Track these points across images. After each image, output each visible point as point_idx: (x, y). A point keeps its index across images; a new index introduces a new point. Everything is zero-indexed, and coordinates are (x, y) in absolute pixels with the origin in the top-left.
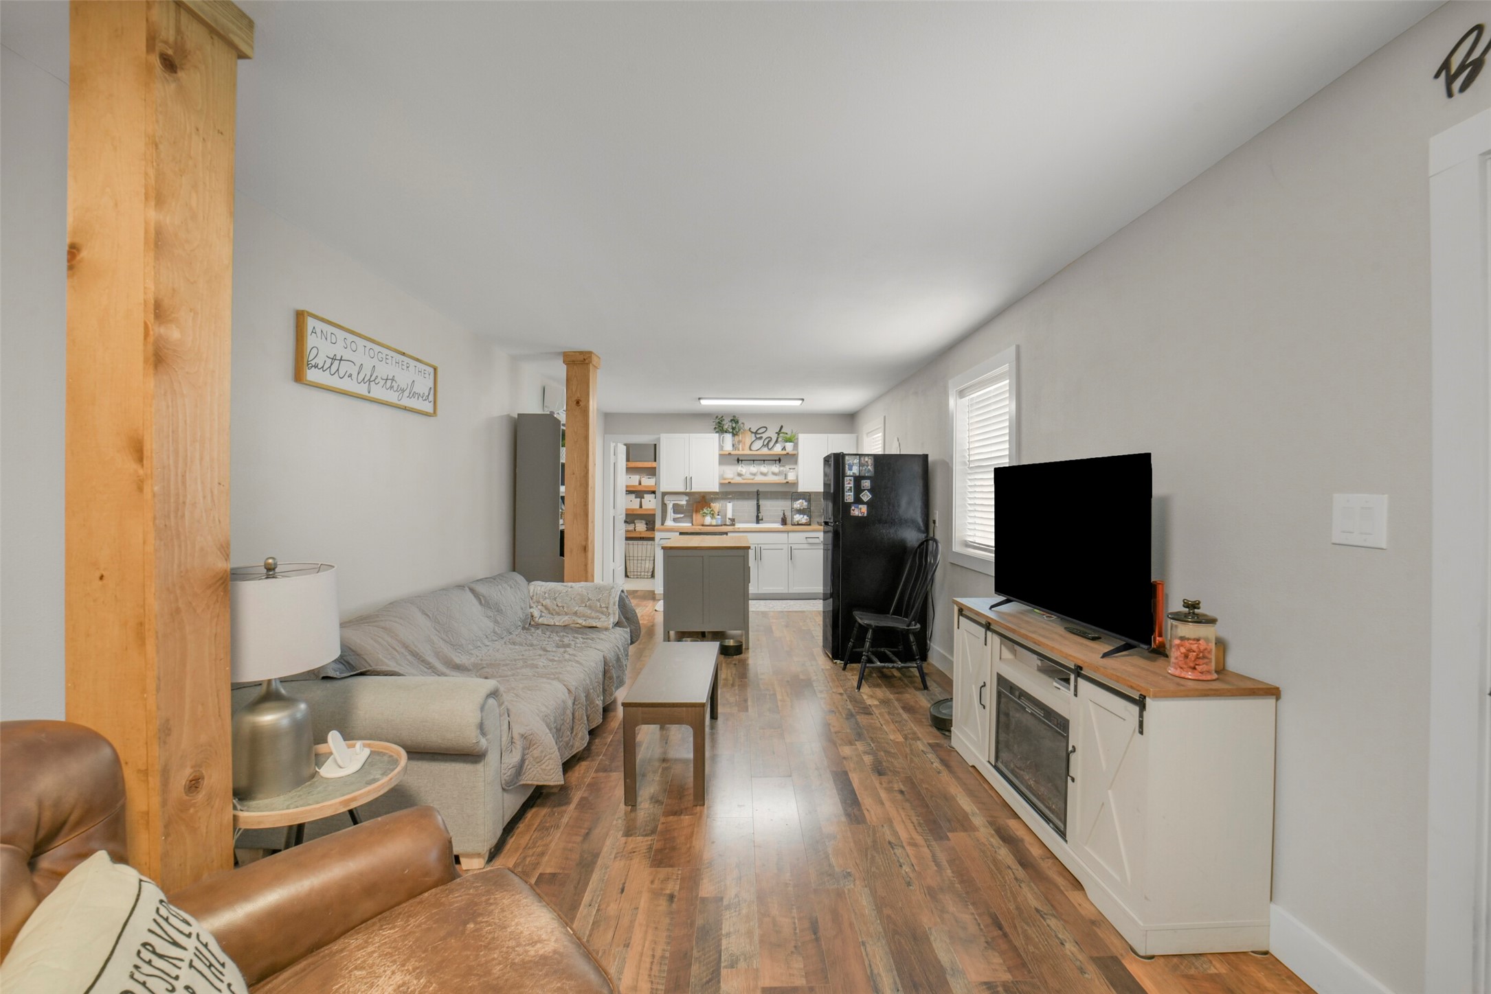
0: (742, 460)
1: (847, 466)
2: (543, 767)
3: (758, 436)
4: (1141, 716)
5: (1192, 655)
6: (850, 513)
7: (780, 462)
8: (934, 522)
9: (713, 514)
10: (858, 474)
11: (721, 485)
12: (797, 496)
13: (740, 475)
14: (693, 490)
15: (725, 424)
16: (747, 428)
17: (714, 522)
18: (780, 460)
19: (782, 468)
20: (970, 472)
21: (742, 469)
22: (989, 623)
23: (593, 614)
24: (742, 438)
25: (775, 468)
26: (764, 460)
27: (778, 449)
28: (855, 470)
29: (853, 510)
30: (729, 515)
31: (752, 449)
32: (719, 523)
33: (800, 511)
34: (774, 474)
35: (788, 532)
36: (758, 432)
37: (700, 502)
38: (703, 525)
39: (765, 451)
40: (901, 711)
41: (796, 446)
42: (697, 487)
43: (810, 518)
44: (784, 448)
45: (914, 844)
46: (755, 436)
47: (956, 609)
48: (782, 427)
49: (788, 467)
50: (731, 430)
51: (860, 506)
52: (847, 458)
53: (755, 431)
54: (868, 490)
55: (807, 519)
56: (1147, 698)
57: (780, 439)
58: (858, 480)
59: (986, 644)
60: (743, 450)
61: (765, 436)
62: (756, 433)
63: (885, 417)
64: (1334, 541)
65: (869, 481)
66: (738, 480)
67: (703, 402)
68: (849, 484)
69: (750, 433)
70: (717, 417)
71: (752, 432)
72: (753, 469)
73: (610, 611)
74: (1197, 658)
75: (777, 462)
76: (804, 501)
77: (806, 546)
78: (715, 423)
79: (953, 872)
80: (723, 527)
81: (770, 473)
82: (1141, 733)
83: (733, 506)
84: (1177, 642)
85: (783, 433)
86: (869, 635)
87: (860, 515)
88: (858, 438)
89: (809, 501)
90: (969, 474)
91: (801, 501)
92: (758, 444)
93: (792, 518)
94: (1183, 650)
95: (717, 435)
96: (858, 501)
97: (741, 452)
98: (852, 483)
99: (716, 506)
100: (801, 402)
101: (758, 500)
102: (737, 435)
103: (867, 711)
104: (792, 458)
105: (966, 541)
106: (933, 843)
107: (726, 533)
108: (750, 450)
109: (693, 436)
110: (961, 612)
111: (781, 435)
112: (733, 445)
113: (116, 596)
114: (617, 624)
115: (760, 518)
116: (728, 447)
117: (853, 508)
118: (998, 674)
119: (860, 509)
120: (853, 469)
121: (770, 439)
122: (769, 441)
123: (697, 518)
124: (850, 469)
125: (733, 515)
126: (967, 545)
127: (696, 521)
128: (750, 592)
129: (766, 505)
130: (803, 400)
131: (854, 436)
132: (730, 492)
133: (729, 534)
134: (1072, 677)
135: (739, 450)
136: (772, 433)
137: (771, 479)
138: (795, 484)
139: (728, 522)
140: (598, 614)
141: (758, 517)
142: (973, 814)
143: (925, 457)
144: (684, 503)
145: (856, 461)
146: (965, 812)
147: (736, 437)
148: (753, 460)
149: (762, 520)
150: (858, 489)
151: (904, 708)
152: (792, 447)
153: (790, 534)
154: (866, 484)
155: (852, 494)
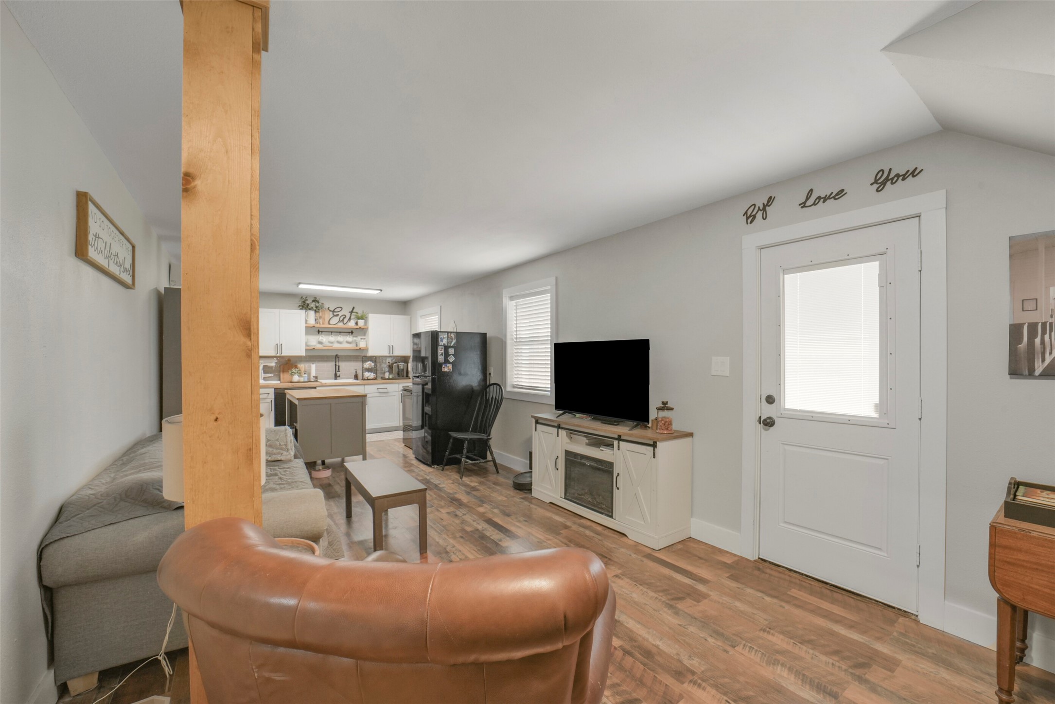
0: (322, 332)
1: (440, 339)
2: (334, 548)
3: (335, 314)
4: (654, 450)
5: (667, 424)
6: (441, 369)
7: (352, 334)
8: (490, 374)
9: (300, 373)
10: (446, 345)
11: (306, 350)
12: (365, 359)
13: (320, 343)
14: (282, 355)
15: (306, 303)
16: (326, 307)
17: (302, 379)
18: (352, 332)
19: (355, 339)
20: (515, 344)
21: (322, 338)
22: (559, 425)
23: (275, 451)
24: (322, 314)
25: (350, 338)
26: (340, 332)
27: (352, 324)
28: (445, 341)
29: (444, 368)
30: (313, 373)
31: (331, 323)
32: (306, 380)
33: (369, 370)
34: (348, 342)
35: (364, 385)
36: (335, 311)
37: (287, 364)
38: (291, 382)
39: (341, 325)
40: (494, 486)
41: (366, 323)
42: (286, 352)
43: (376, 374)
44: (357, 323)
45: (550, 540)
46: (333, 314)
47: (534, 421)
48: (354, 308)
49: (359, 338)
50: (315, 308)
51: (448, 365)
52: (440, 334)
53: (332, 310)
54: (453, 355)
55: (374, 376)
56: (658, 443)
57: (352, 317)
58: (446, 348)
59: (558, 436)
60: (323, 324)
61: (340, 314)
62: (333, 311)
63: (441, 306)
64: (712, 374)
65: (453, 349)
66: (319, 346)
67: (301, 286)
68: (441, 351)
69: (328, 311)
70: (302, 298)
71: (330, 311)
72: (332, 338)
73: (289, 447)
74: (668, 425)
75: (350, 334)
76: (371, 362)
77: (378, 395)
78: (301, 302)
79: (574, 545)
80: (309, 383)
81: (345, 342)
82: (654, 457)
83: (316, 367)
84: (660, 419)
85: (355, 312)
86: (466, 445)
87: (448, 371)
88: (411, 318)
89: (375, 362)
90: (515, 345)
91: (369, 362)
92: (335, 320)
93: (363, 375)
94: (663, 422)
95: (303, 311)
96: (446, 361)
97: (322, 326)
98: (443, 350)
99: (302, 366)
100: (379, 291)
101: (336, 363)
102: (318, 312)
103: (474, 489)
104: (363, 331)
105: (513, 384)
106: (557, 537)
107: (315, 388)
108: (329, 324)
109: (283, 312)
110: (537, 422)
111: (353, 314)
112: (316, 320)
113: (229, 432)
114: (296, 457)
115: (338, 375)
116: (312, 321)
117: (444, 366)
118: (565, 450)
119: (448, 367)
120: (444, 341)
121: (345, 316)
122: (344, 318)
123: (285, 376)
124: (442, 341)
125: (316, 374)
126: (514, 387)
127: (283, 378)
128: (367, 428)
129: (343, 365)
130: (381, 290)
131: (408, 317)
132: (313, 356)
133: (318, 388)
134: (616, 443)
135: (320, 324)
136: (346, 312)
137: (346, 346)
138: (366, 350)
139: (312, 379)
140: (279, 451)
141: (336, 374)
142: (565, 522)
143: (485, 334)
144: (273, 364)
145: (446, 336)
146: (561, 522)
147: (317, 314)
148: (332, 332)
149: (339, 376)
150: (446, 355)
151: (494, 484)
152: (363, 323)
153: (365, 386)
154: (451, 351)
155: (443, 357)
